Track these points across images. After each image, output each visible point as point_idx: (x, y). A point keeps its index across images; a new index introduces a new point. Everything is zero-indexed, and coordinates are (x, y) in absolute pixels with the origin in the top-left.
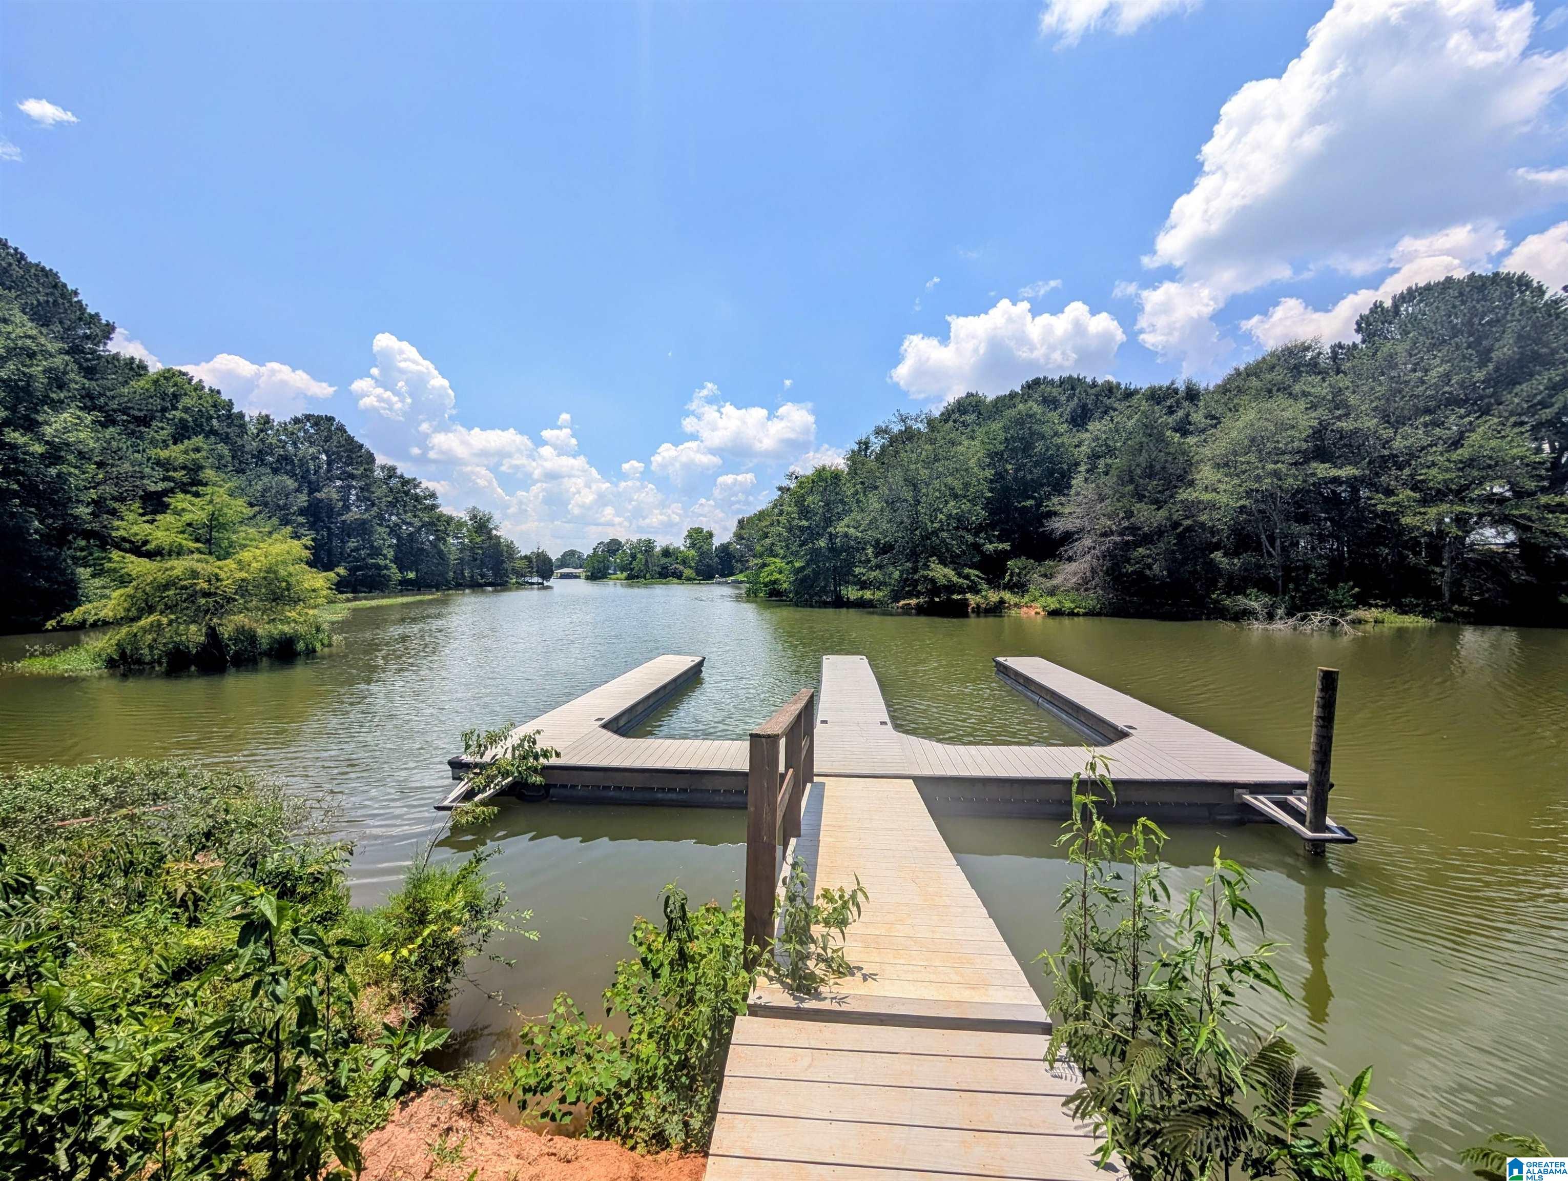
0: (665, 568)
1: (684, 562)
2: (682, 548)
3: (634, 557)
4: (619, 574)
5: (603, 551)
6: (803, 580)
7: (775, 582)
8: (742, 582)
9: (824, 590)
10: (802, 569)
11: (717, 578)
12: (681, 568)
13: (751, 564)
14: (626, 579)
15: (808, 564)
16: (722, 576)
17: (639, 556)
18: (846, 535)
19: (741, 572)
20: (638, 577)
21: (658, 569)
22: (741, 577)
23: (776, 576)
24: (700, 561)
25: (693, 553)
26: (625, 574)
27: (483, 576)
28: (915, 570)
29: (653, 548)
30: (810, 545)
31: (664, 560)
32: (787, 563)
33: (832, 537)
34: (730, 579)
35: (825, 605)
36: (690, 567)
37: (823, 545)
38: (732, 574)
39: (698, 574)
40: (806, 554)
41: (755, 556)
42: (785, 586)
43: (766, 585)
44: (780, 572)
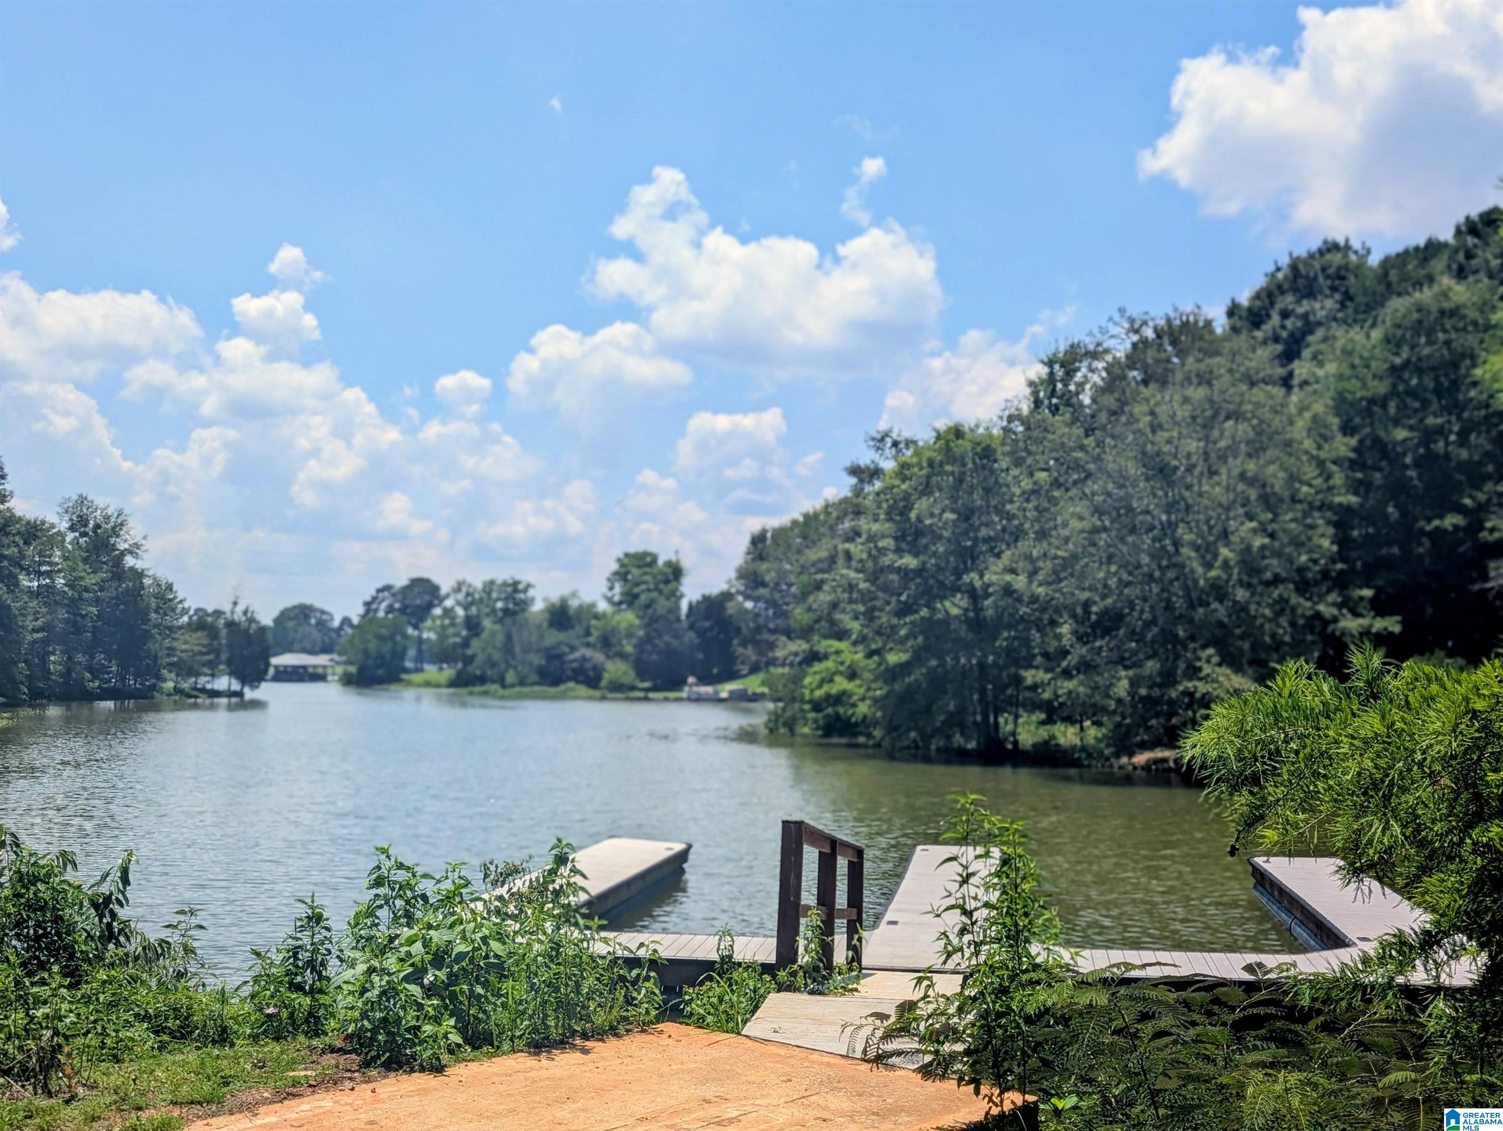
0: (554, 656)
1: (607, 643)
2: (602, 606)
3: (473, 626)
4: (431, 671)
5: (390, 609)
6: (908, 695)
7: (839, 699)
8: (756, 698)
9: (956, 720)
10: (903, 669)
11: (693, 686)
12: (598, 657)
13: (780, 653)
14: (453, 683)
15: (918, 658)
16: (705, 679)
17: (487, 623)
18: (1008, 591)
19: (755, 669)
20: (482, 680)
21: (537, 660)
22: (754, 684)
23: (841, 684)
24: (647, 639)
25: (629, 618)
26: (449, 672)
27: (96, 672)
28: (1168, 678)
29: (524, 605)
30: (924, 612)
31: (553, 637)
32: (870, 655)
33: (975, 596)
34: (726, 689)
35: (962, 757)
36: (623, 656)
37: (955, 611)
38: (731, 675)
39: (642, 674)
40: (911, 635)
41: (789, 634)
42: (863, 709)
43: (817, 706)
44: (852, 675)
